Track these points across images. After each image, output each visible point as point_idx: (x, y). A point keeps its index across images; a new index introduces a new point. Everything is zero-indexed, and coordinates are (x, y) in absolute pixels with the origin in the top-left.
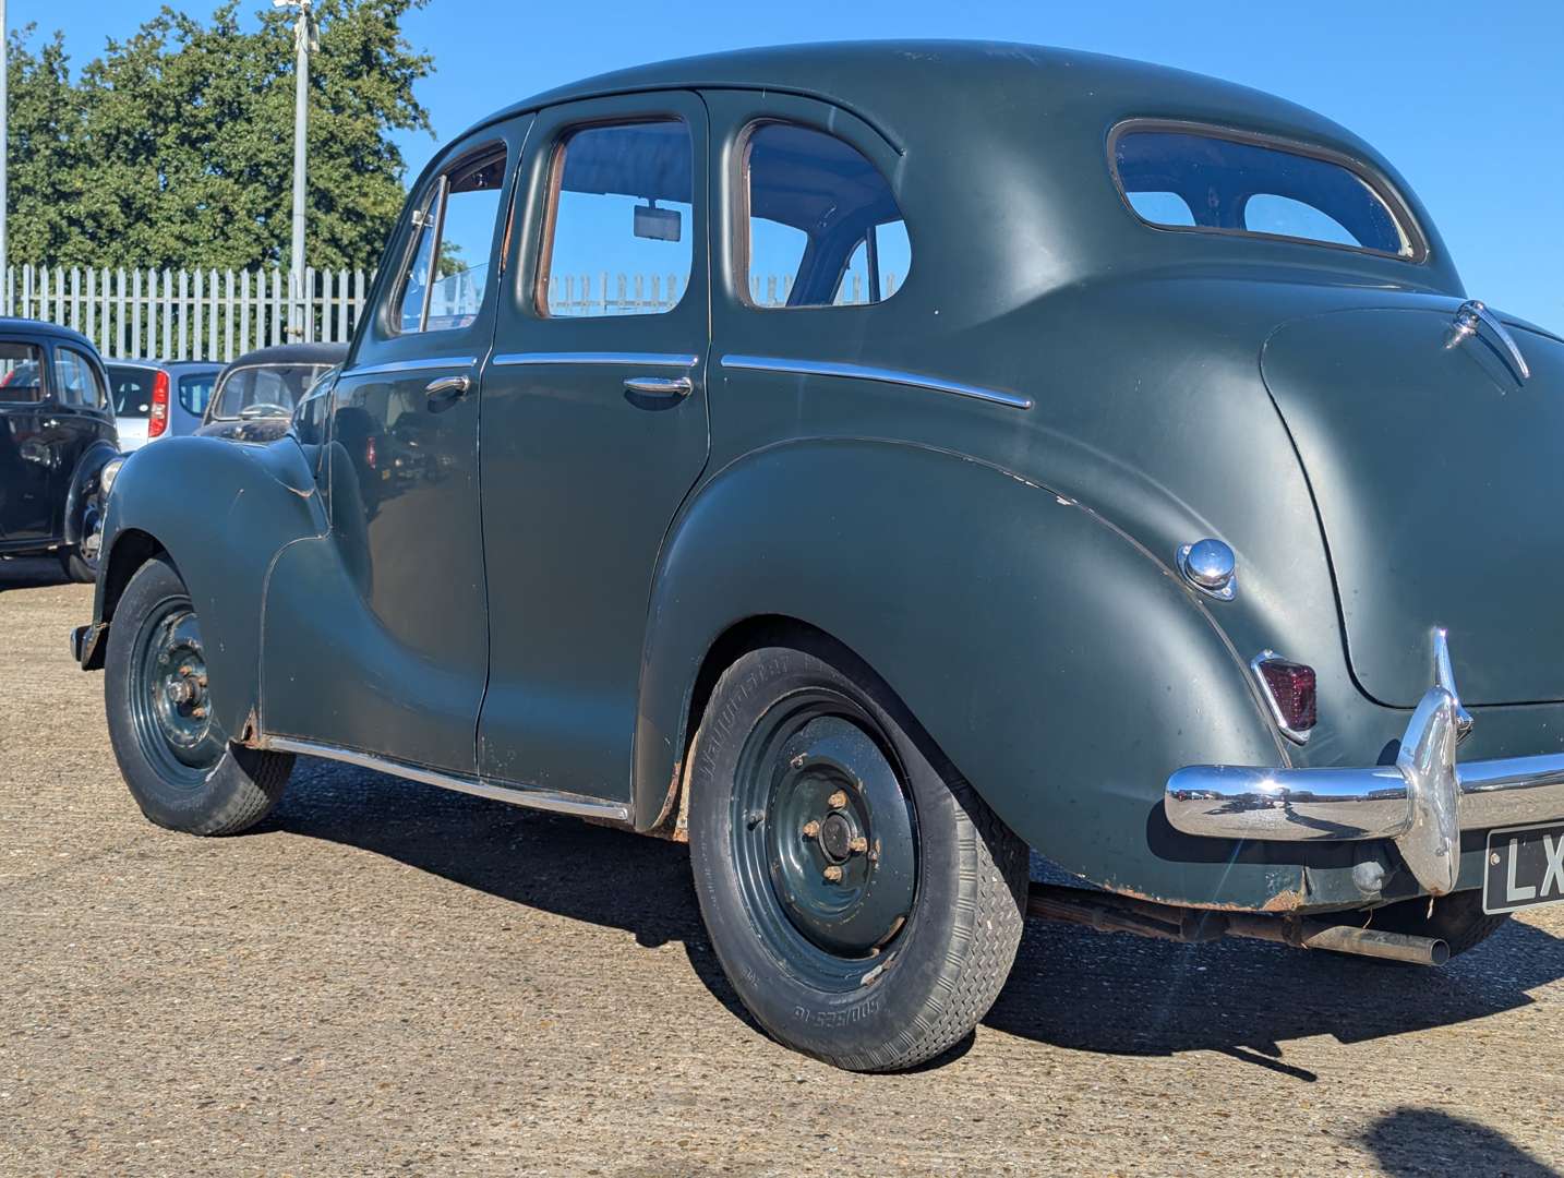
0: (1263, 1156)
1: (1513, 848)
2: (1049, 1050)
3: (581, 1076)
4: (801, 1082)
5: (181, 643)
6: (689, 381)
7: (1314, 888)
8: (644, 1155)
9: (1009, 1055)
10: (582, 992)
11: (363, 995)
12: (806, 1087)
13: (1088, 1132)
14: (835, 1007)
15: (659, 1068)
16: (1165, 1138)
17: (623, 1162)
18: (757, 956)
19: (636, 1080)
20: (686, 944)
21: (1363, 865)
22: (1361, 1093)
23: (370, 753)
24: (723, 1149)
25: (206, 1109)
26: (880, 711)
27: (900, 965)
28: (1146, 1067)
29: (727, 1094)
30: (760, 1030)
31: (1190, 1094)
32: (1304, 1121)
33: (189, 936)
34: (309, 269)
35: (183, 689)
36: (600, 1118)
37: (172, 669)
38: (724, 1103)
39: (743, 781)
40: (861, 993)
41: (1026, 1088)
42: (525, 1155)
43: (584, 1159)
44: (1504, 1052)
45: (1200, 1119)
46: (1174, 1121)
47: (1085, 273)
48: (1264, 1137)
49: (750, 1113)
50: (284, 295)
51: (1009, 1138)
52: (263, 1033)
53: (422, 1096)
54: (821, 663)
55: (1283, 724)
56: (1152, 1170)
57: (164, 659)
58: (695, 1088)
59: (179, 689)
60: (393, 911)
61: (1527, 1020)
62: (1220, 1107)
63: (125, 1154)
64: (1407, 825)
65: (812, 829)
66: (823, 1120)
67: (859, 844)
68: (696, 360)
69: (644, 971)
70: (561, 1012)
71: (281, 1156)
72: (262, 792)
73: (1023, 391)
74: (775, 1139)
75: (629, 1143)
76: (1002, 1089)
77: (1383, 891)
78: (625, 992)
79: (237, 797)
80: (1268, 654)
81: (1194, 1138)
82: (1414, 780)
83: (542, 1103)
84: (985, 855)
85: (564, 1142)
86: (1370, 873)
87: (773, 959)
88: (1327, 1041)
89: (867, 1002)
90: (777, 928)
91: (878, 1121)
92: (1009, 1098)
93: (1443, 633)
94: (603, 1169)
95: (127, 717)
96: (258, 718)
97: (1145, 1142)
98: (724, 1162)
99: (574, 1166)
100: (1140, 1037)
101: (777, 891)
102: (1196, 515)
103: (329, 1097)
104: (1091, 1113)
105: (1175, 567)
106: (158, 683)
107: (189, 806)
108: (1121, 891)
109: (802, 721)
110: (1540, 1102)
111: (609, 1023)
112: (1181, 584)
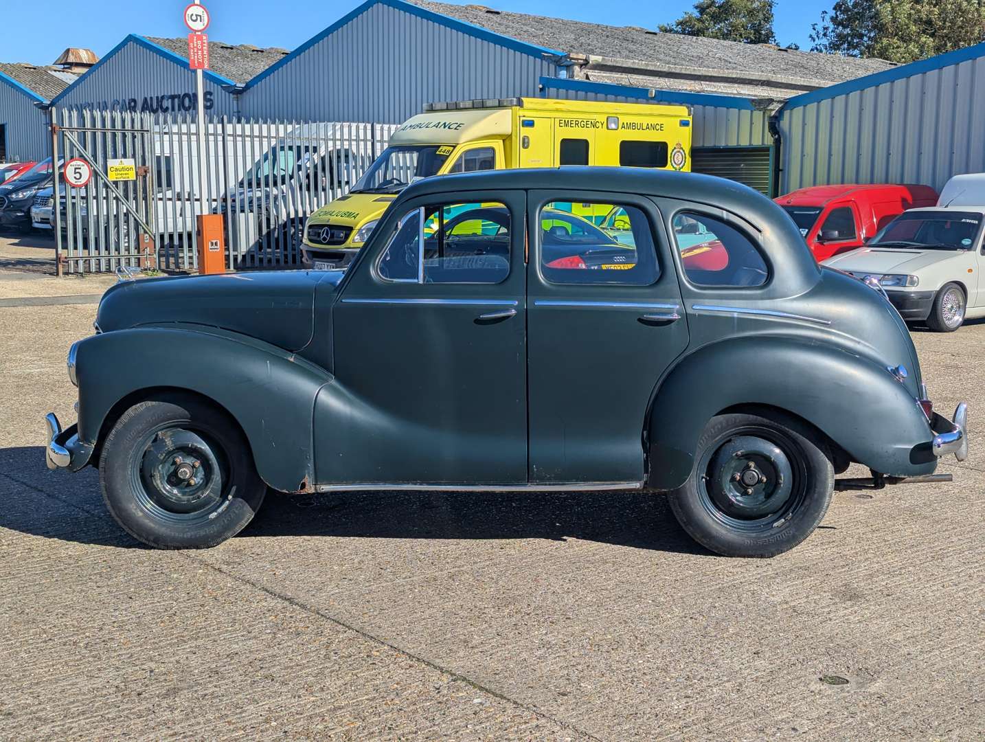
5: (179, 446)
6: (676, 315)
14: (765, 537)
37: (165, 460)
59: (188, 471)
68: (678, 306)
90: (718, 516)
96: (310, 477)
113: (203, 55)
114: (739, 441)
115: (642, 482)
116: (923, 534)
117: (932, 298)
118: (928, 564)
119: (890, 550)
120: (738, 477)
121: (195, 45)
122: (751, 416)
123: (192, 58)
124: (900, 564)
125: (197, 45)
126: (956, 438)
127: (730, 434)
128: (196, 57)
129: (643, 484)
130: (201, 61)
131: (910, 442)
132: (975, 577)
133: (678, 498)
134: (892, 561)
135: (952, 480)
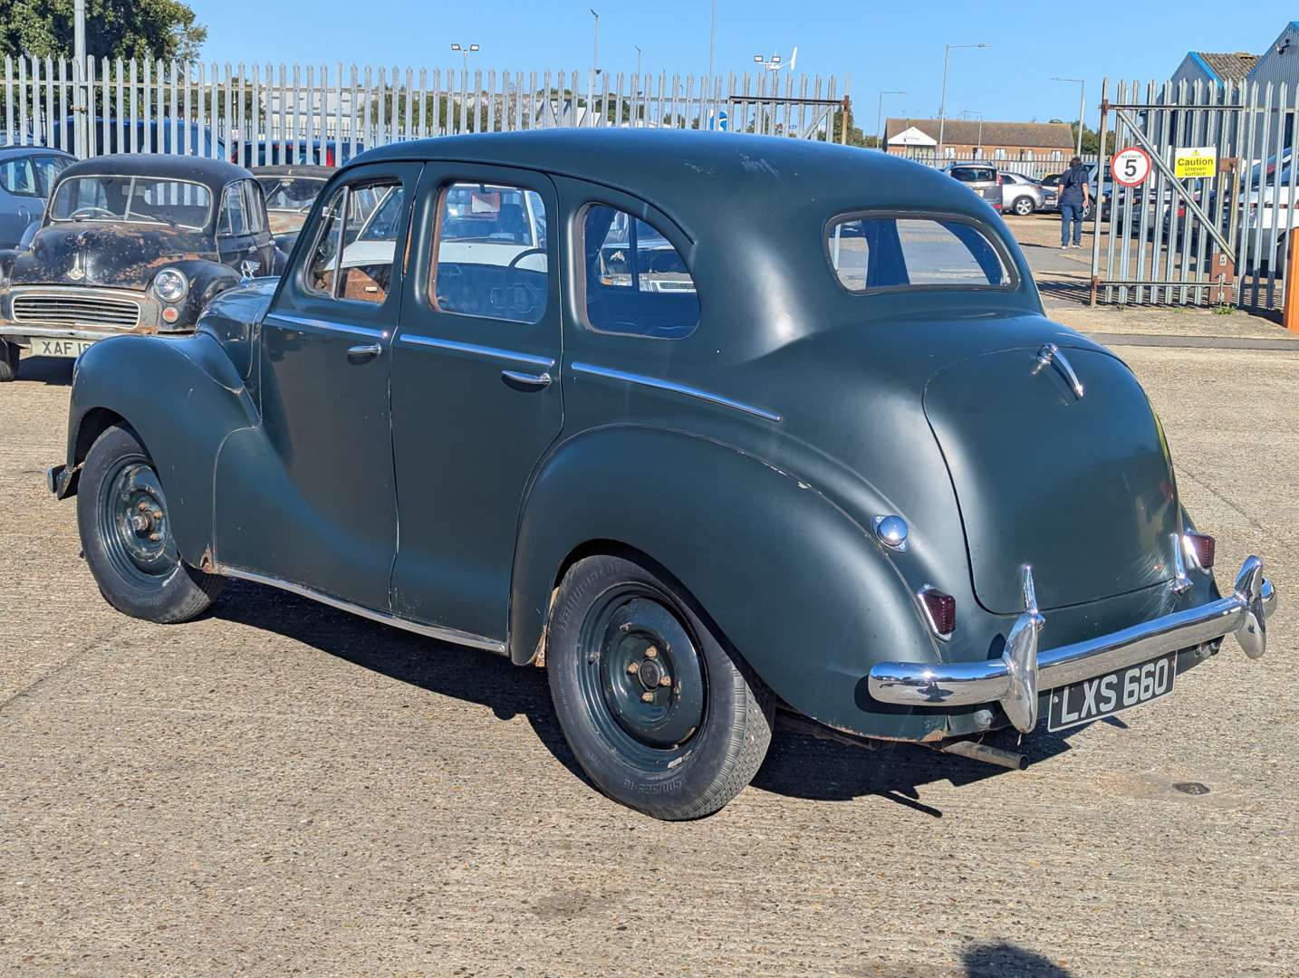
0: (917, 875)
1: (1066, 692)
2: (778, 798)
3: (494, 829)
4: (632, 829)
5: (139, 488)
6: (548, 377)
7: (952, 728)
8: (551, 887)
9: (754, 803)
10: (473, 760)
11: (331, 766)
12: (635, 833)
13: (811, 860)
14: (651, 782)
15: (540, 821)
16: (858, 864)
17: (539, 893)
18: (597, 746)
19: (529, 831)
20: (527, 716)
21: (981, 712)
22: (970, 825)
23: (303, 586)
24: (598, 882)
25: (269, 862)
26: (683, 604)
27: (695, 760)
28: (839, 810)
29: (588, 840)
30: (597, 789)
31: (869, 830)
32: (938, 848)
33: (193, 718)
34: (89, 56)
35: (143, 521)
36: (516, 860)
37: (132, 504)
38: (588, 847)
39: (586, 634)
40: (668, 774)
41: (769, 829)
42: (479, 890)
43: (515, 892)
44: (1054, 790)
45: (877, 849)
46: (861, 851)
47: (812, 330)
48: (916, 861)
49: (606, 854)
50: (70, 77)
51: (765, 867)
52: (279, 800)
53: (400, 848)
54: (643, 570)
55: (936, 631)
56: (853, 888)
57: (126, 498)
58: (568, 836)
59: (140, 521)
60: (322, 691)
61: (1067, 763)
62: (888, 839)
63: (234, 898)
64: (1007, 694)
65: (633, 668)
66: (651, 858)
67: (666, 681)
68: (553, 362)
69: (508, 741)
70: (466, 777)
71: (331, 896)
72: (206, 596)
73: (776, 410)
74: (626, 873)
75: (539, 879)
76: (754, 830)
77: (991, 726)
78: (501, 759)
79: (188, 599)
80: (927, 587)
81: (875, 863)
82: (1012, 666)
83: (477, 851)
84: (751, 697)
85: (499, 879)
86: (985, 717)
87: (608, 749)
88: (945, 784)
89: (673, 780)
90: (609, 727)
91: (686, 858)
92: (761, 837)
93: (1029, 568)
94: (529, 899)
95: (97, 537)
96: (212, 551)
97: (846, 868)
98: (600, 891)
99: (511, 898)
100: (833, 786)
101: (610, 706)
102: (887, 499)
103: (342, 851)
104: (811, 847)
105: (871, 531)
106: (121, 515)
107: (151, 603)
108: (838, 728)
109: (626, 599)
110: (1075, 828)
111: (499, 785)
112: (875, 543)
115: (507, 645)
127: (624, 590)
129: (507, 648)
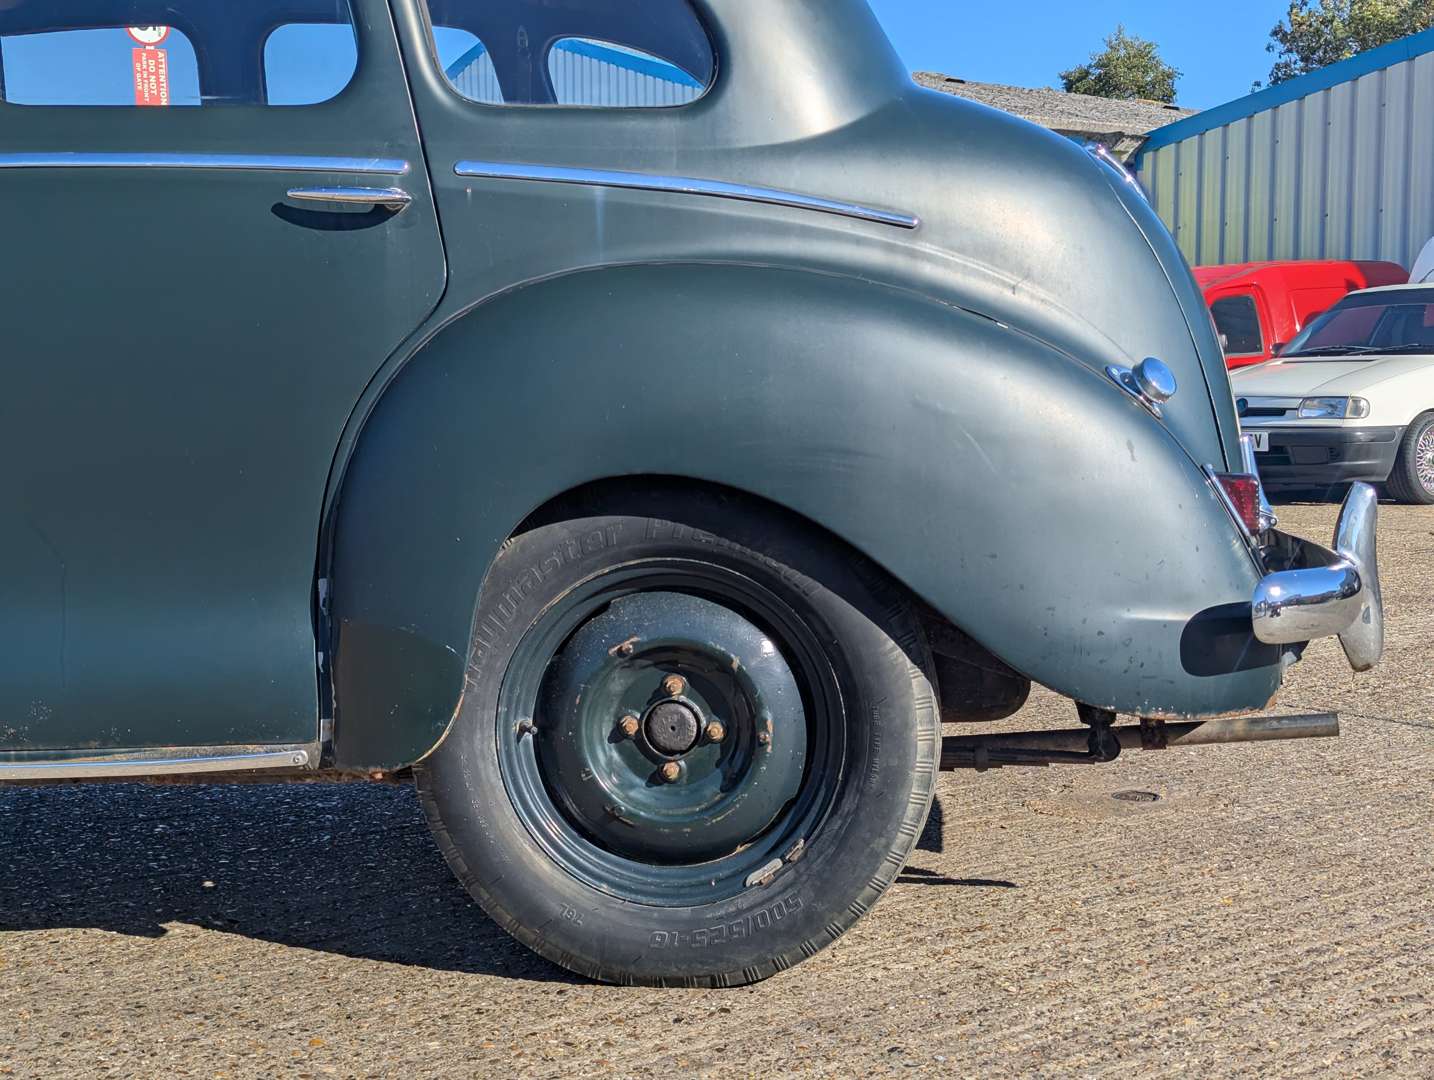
6: (402, 193)
39: (513, 685)
40: (749, 897)
55: (1246, 531)
68: (406, 167)
80: (1210, 467)
113: (158, 82)
114: (631, 607)
115: (317, 746)
116: (1267, 902)
117: (1397, 439)
118: (1253, 1005)
119: (1146, 954)
120: (631, 725)
121: (145, 67)
122: (657, 523)
123: (140, 88)
124: (1163, 1005)
125: (148, 66)
126: (1336, 587)
127: (599, 585)
128: (146, 86)
129: (318, 754)
130: (155, 92)
131: (1179, 600)
132: (1407, 1054)
133: (437, 797)
134: (1138, 993)
135: (1335, 732)
